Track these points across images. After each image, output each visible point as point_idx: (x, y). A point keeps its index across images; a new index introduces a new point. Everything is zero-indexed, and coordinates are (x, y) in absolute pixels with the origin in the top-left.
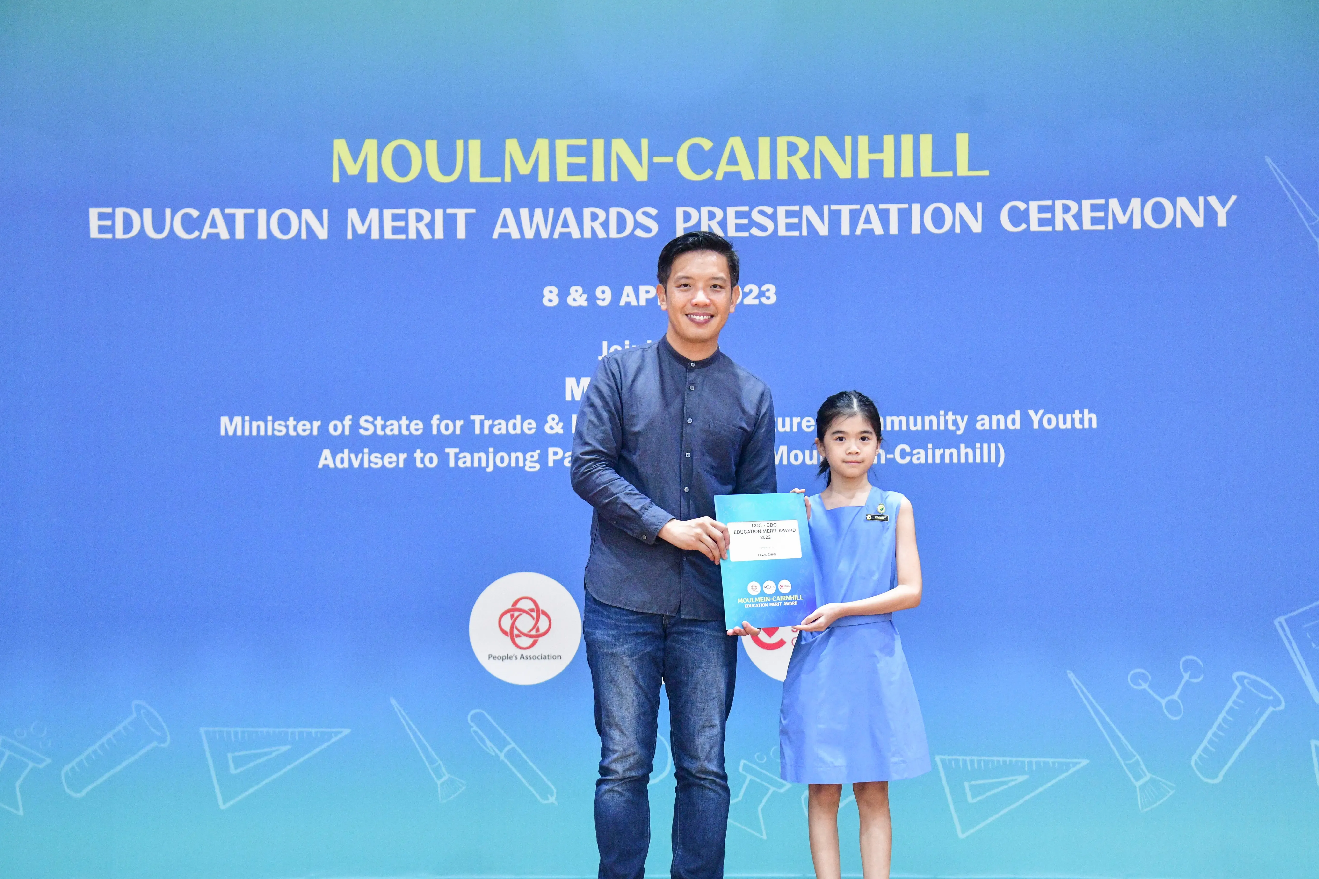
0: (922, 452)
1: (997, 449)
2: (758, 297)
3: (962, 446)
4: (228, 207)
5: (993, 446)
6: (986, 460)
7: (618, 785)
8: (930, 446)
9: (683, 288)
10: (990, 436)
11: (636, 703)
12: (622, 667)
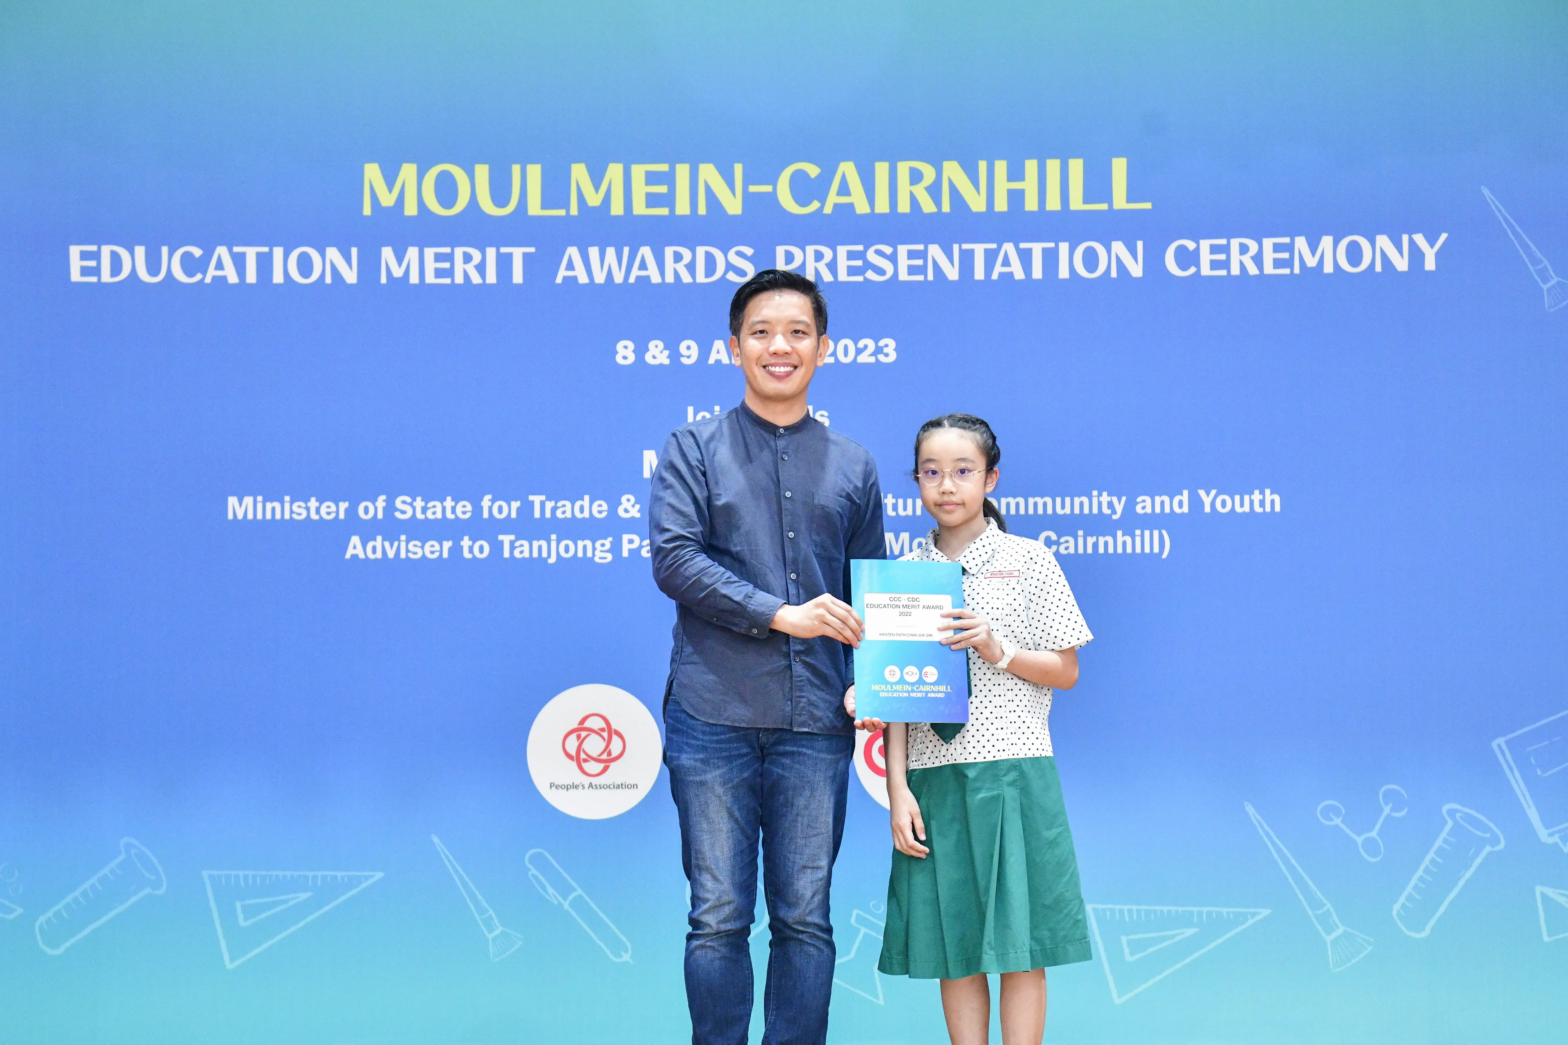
0: (1071, 540)
1: (1161, 537)
2: (874, 354)
3: (1119, 533)
4: (237, 245)
5: (1156, 533)
6: (1147, 550)
7: (712, 940)
8: (1080, 533)
9: (759, 335)
10: (1152, 521)
11: (731, 841)
12: (713, 798)
